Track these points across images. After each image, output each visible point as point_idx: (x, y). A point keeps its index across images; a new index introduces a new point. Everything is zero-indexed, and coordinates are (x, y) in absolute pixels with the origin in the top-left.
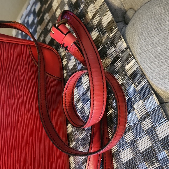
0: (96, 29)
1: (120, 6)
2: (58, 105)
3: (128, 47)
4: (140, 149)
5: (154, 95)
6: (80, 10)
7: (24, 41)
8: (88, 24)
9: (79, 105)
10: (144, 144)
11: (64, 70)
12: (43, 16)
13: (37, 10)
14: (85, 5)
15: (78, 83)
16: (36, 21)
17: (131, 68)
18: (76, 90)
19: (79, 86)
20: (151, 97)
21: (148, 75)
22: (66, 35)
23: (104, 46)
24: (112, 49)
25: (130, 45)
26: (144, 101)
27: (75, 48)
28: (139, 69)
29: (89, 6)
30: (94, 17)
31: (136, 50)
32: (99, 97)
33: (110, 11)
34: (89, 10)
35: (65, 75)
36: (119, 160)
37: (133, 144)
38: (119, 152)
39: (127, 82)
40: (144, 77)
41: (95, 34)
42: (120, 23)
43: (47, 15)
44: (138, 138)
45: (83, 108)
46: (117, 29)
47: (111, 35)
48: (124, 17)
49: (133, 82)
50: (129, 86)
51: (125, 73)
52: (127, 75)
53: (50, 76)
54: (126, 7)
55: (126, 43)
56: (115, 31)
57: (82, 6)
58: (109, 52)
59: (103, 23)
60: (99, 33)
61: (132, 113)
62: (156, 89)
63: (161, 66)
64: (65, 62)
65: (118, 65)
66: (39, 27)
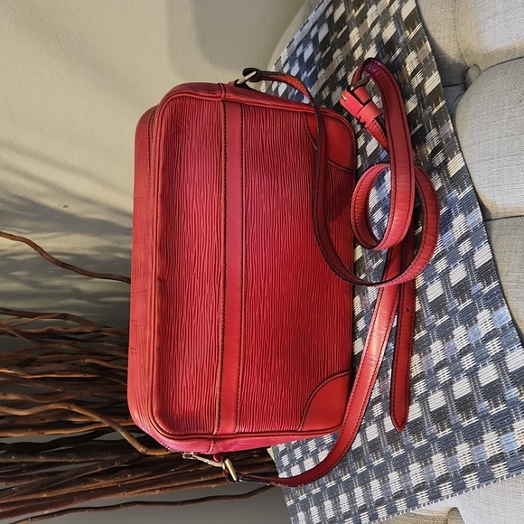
0: (415, 96)
1: (457, 60)
2: (343, 213)
3: (455, 133)
4: (452, 282)
5: (479, 208)
6: (393, 58)
7: (297, 106)
8: (405, 83)
9: (378, 216)
10: (458, 274)
11: (359, 156)
12: (331, 53)
13: (321, 38)
14: (403, 50)
15: (378, 181)
16: (317, 59)
17: (455, 166)
18: (373, 192)
19: (380, 185)
20: (474, 211)
21: (475, 179)
22: (364, 105)
23: (423, 126)
24: (434, 132)
25: (459, 131)
26: (466, 215)
27: (376, 127)
28: (465, 168)
29: (408, 54)
30: (414, 74)
31: (465, 140)
32: (403, 204)
33: (438, 69)
34: (408, 60)
35: (359, 165)
36: (424, 299)
37: (445, 276)
38: (425, 287)
39: (448, 186)
40: (470, 181)
41: (412, 105)
42: (456, 87)
43: (338, 52)
44: (452, 267)
45: (382, 221)
46: (444, 102)
47: (435, 111)
48: (464, 77)
49: (456, 187)
50: (450, 192)
51: (447, 171)
52: (448, 175)
53: (334, 165)
54: (469, 62)
55: (453, 126)
56: (441, 105)
57: (398, 52)
58: (428, 137)
59: (426, 87)
60: (419, 103)
61: (449, 233)
62: (483, 199)
64: (361, 141)
65: (440, 158)
66: (323, 71)
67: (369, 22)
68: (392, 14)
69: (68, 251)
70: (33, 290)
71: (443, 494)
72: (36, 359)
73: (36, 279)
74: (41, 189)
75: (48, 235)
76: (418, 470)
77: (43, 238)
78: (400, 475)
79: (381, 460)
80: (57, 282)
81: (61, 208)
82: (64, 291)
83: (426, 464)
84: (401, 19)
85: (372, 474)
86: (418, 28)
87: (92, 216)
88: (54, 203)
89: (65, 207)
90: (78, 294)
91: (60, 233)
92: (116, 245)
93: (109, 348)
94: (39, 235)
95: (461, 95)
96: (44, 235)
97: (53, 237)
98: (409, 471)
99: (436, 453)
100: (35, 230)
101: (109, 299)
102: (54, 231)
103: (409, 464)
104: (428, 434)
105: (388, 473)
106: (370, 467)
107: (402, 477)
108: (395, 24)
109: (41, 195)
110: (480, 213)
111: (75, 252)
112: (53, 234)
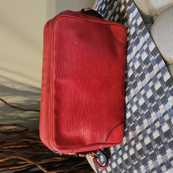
4: (156, 89)
5: (163, 60)
6: (125, 17)
10: (158, 86)
13: (103, 9)
14: (128, 14)
17: (152, 48)
20: (161, 62)
23: (138, 37)
24: (142, 38)
26: (158, 64)
28: (156, 47)
29: (130, 14)
30: (132, 20)
34: (130, 16)
37: (153, 88)
38: (146, 93)
39: (150, 55)
40: (159, 52)
42: (149, 23)
44: (155, 84)
47: (142, 30)
49: (153, 55)
50: (151, 57)
51: (149, 50)
52: (150, 52)
54: (153, 14)
56: (144, 28)
57: (126, 14)
58: (141, 40)
59: (137, 24)
60: (136, 30)
61: (152, 72)
63: (168, 46)
65: (146, 47)
67: (115, 7)
68: (122, 3)
69: (15, 103)
70: (3, 118)
71: (163, 171)
72: (5, 141)
73: (4, 114)
74: (4, 80)
75: (8, 97)
76: (152, 163)
77: (6, 98)
78: (145, 166)
79: (137, 162)
80: (12, 114)
81: (12, 87)
82: (14, 117)
83: (155, 160)
84: (126, 3)
85: (134, 168)
86: (132, 4)
87: (23, 89)
88: (9, 85)
89: (13, 86)
90: (19, 118)
91: (12, 96)
92: (32, 99)
93: (32, 135)
94: (4, 97)
95: (152, 25)
96: (6, 97)
97: (9, 98)
98: (148, 164)
99: (158, 155)
100: (3, 95)
101: (31, 120)
102: (10, 95)
103: (148, 161)
104: (154, 148)
105: (140, 166)
106: (132, 165)
107: (146, 167)
108: (124, 5)
109: (4, 82)
110: (164, 62)
111: (18, 103)
112: (9, 97)
